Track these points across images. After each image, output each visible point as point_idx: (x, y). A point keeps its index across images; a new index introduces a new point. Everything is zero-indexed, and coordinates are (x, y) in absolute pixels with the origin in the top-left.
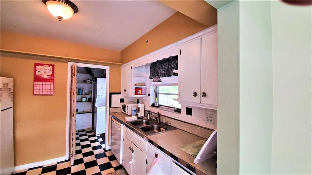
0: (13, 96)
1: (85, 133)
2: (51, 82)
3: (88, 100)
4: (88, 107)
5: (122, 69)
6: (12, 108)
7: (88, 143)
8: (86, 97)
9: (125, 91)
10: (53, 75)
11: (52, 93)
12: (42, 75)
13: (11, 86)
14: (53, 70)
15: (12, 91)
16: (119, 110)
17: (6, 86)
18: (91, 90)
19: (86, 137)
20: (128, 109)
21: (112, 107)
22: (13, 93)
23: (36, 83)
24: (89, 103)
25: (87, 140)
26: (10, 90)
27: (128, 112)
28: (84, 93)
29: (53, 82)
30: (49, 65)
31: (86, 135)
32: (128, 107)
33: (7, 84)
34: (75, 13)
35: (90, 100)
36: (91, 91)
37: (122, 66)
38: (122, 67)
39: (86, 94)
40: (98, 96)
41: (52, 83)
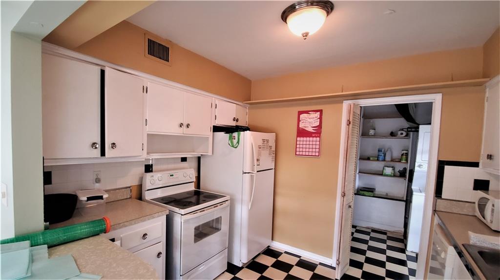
0: (274, 155)
1: (384, 237)
2: (316, 137)
3: (398, 174)
4: (398, 187)
5: (487, 95)
6: (273, 170)
7: (382, 257)
8: (392, 167)
9: (490, 157)
10: (320, 127)
11: (317, 154)
12: (306, 127)
13: (272, 143)
14: (321, 118)
15: (273, 149)
16: (466, 210)
17: (266, 143)
18: (405, 152)
19: (383, 246)
20: (493, 211)
21: (443, 197)
22: (274, 152)
23: (298, 139)
24: (401, 179)
25: (383, 252)
26: (271, 148)
27: (492, 222)
28: (388, 158)
29: (320, 137)
30: (316, 111)
31: (384, 241)
32: (493, 205)
33: (268, 141)
34: (328, 13)
35: (402, 174)
36: (407, 154)
37: (487, 84)
38: (487, 90)
39: (392, 160)
40: (420, 166)
41: (318, 139)
